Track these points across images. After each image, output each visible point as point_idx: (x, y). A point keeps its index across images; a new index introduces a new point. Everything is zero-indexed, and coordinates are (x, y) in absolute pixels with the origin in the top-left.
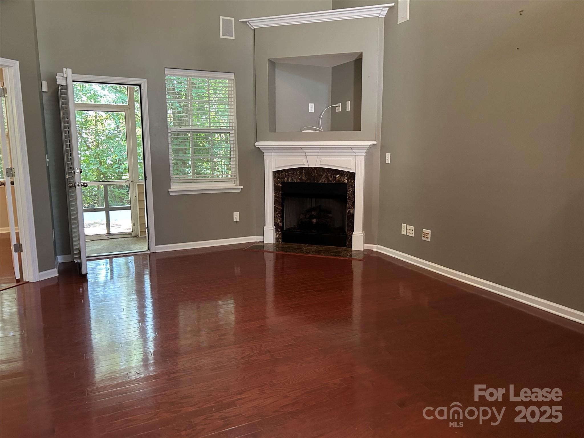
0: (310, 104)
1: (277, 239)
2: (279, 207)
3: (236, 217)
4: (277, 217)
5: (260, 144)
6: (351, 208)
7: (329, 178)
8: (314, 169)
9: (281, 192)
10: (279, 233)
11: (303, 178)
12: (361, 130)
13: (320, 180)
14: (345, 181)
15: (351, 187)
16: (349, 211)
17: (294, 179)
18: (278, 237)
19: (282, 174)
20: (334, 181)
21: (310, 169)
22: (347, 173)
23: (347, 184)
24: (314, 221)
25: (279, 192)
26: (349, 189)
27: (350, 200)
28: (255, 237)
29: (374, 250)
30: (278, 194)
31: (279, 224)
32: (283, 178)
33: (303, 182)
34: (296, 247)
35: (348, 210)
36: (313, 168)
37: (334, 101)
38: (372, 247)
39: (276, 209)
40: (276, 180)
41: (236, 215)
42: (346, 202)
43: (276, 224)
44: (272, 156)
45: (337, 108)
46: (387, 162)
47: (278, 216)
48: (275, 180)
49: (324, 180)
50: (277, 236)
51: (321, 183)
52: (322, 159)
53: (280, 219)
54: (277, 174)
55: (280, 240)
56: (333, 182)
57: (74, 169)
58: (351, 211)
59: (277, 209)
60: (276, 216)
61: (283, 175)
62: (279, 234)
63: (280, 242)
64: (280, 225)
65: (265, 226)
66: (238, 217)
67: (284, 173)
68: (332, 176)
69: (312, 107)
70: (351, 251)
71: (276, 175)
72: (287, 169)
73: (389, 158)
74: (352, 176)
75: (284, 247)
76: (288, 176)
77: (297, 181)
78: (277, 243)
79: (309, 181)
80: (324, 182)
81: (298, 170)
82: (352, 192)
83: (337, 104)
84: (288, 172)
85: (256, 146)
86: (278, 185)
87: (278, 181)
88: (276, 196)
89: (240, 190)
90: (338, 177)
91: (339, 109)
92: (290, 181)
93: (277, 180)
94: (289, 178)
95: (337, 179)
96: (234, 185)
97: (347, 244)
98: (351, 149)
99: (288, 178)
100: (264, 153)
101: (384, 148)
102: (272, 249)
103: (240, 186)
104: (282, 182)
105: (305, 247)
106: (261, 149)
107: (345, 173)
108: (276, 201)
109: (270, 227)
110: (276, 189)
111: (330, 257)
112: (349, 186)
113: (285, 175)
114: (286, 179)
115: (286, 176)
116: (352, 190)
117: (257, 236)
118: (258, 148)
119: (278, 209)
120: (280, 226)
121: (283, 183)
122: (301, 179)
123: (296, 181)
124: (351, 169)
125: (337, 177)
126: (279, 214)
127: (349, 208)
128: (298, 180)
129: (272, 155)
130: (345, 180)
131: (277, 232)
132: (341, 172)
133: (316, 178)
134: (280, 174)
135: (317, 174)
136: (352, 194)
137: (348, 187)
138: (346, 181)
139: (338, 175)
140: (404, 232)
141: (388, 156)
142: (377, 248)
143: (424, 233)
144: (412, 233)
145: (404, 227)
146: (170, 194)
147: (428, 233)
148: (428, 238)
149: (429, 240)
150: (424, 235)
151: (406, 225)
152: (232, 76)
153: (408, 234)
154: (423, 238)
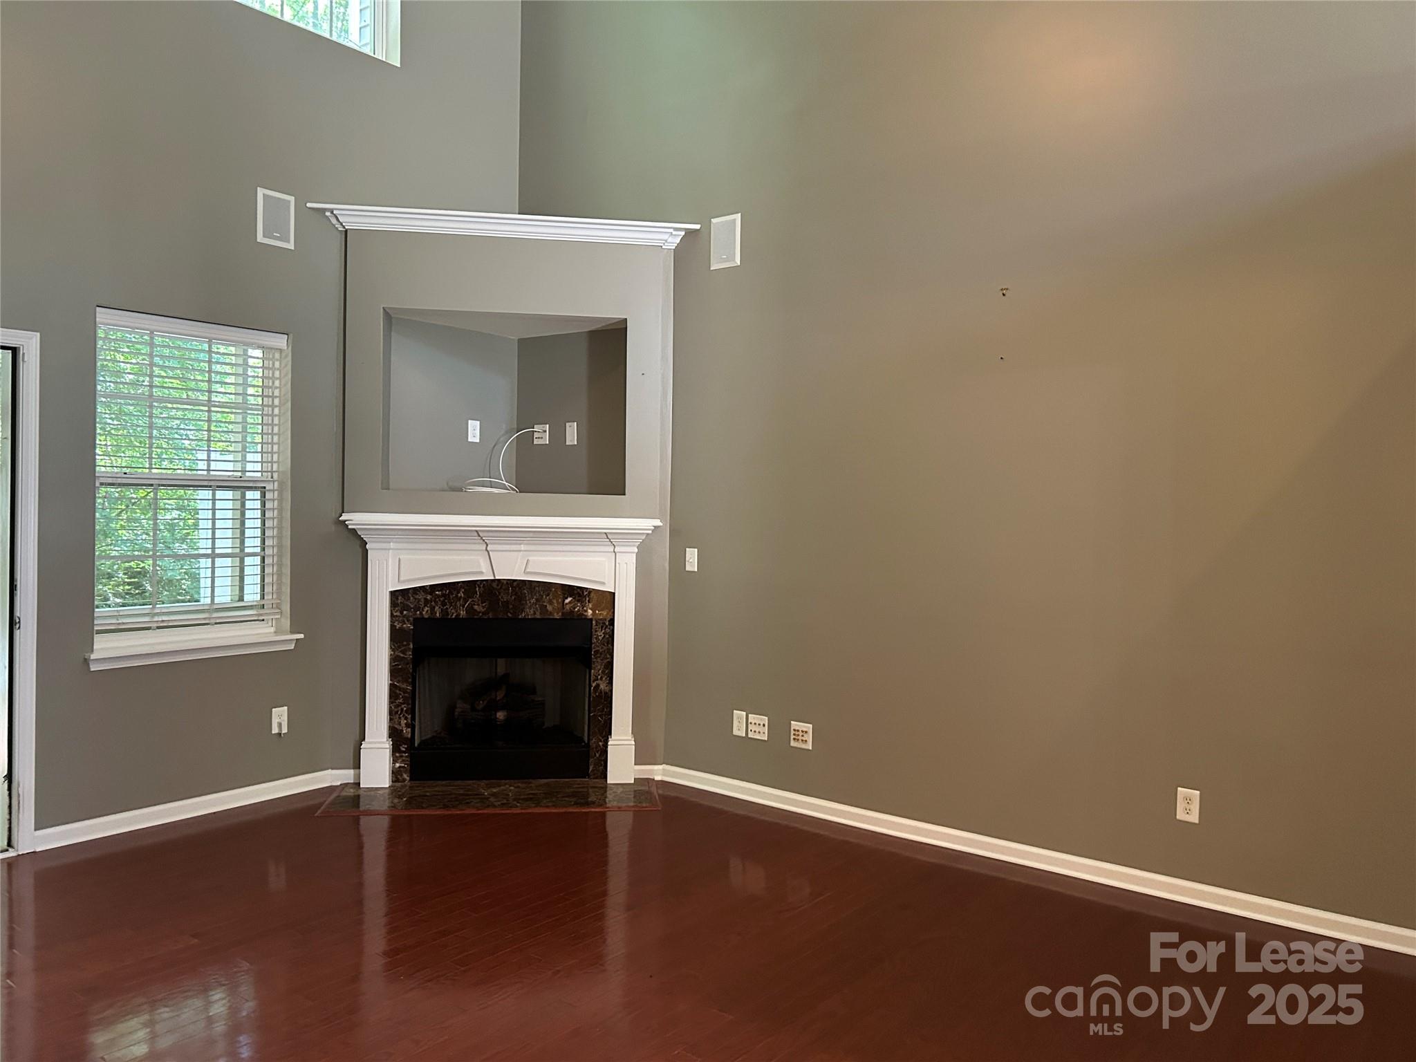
0: (469, 421)
1: (396, 774)
2: (404, 686)
4: (397, 712)
5: (355, 519)
6: (601, 678)
7: (546, 606)
8: (507, 583)
9: (411, 646)
10: (402, 756)
11: (476, 607)
12: (624, 494)
13: (523, 610)
14: (586, 614)
15: (602, 627)
16: (598, 686)
17: (449, 610)
18: (400, 767)
19: (417, 597)
20: (558, 614)
21: (494, 585)
22: (592, 595)
23: (591, 620)
24: (501, 715)
25: (406, 645)
26: (596, 631)
27: (599, 660)
28: (329, 771)
29: (658, 778)
30: (403, 652)
31: (403, 731)
32: (417, 608)
33: (476, 617)
34: (462, 792)
35: (594, 685)
36: (505, 582)
37: (525, 418)
38: (652, 770)
39: (395, 693)
40: (398, 614)
41: (280, 716)
42: (589, 665)
43: (394, 733)
44: (391, 551)
45: (536, 435)
46: (688, 568)
47: (402, 709)
48: (395, 614)
49: (532, 612)
50: (398, 765)
51: (524, 619)
52: (530, 558)
53: (406, 718)
54: (400, 598)
55: (405, 776)
56: (556, 616)
58: (603, 686)
59: (398, 691)
60: (396, 710)
61: (419, 600)
62: (403, 761)
63: (404, 780)
64: (406, 736)
65: (364, 739)
66: (284, 720)
67: (421, 596)
68: (555, 601)
69: (474, 431)
70: (605, 787)
71: (397, 599)
72: (430, 585)
73: (694, 560)
74: (609, 599)
75: (428, 794)
76: (433, 603)
77: (458, 615)
78: (399, 784)
79: (491, 615)
80: (533, 617)
81: (463, 588)
82: (603, 638)
83: (535, 426)
84: (434, 592)
85: (350, 527)
86: (405, 626)
87: (404, 616)
88: (398, 656)
89: (294, 645)
90: (570, 602)
91: (542, 438)
92: (438, 615)
93: (402, 613)
94: (437, 608)
95: (568, 607)
96: (272, 630)
97: (591, 770)
98: (608, 537)
99: (433, 608)
100: (367, 544)
101: (679, 536)
102: (383, 804)
103: (292, 632)
104: (414, 619)
105: (484, 789)
106: (359, 533)
107: (585, 593)
108: (396, 671)
109: (383, 743)
110: (396, 636)
112: (596, 625)
113: (426, 599)
114: (428, 611)
115: (426, 601)
116: (604, 633)
117: (332, 769)
118: (354, 529)
119: (400, 690)
120: (407, 738)
121: (418, 621)
122: (470, 610)
123: (455, 614)
124: (603, 583)
125: (567, 604)
126: (404, 704)
127: (597, 680)
128: (463, 613)
129: (389, 549)
130: (586, 611)
131: (397, 755)
132: (576, 592)
133: (511, 606)
134: (412, 598)
135: (513, 598)
136: (604, 645)
137: (594, 627)
138: (590, 612)
139: (569, 599)
140: (739, 730)
141: (692, 556)
142: (665, 773)
143: (794, 730)
144: (761, 732)
145: (740, 718)
146: (91, 666)
147: (805, 730)
148: (806, 741)
149: (809, 745)
150: (794, 735)
151: (745, 713)
152: (281, 342)
153: (751, 735)
154: (793, 744)
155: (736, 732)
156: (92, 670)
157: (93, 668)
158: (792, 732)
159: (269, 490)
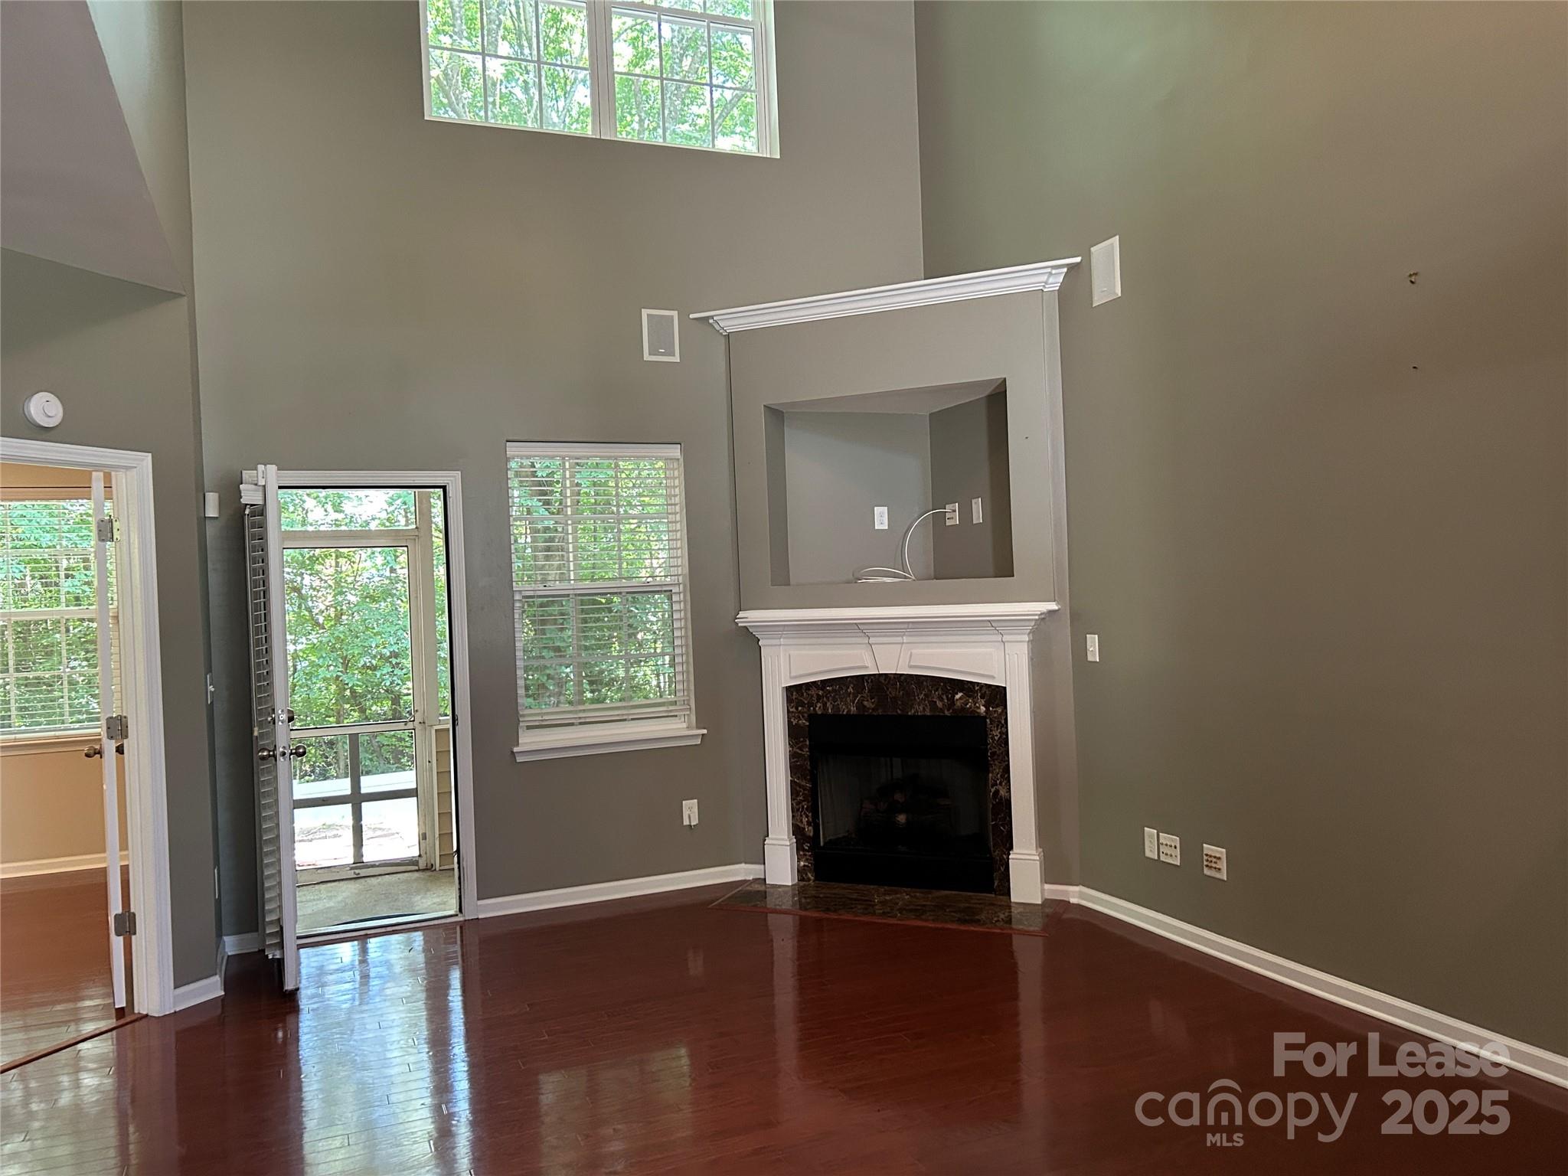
0: (876, 508)
1: (801, 872)
2: (803, 783)
3: (690, 811)
4: (798, 810)
5: (751, 617)
6: (1001, 784)
7: (936, 702)
8: (894, 678)
9: (808, 743)
10: (805, 855)
11: (865, 703)
12: (1013, 576)
13: (912, 707)
14: (978, 711)
15: (998, 726)
16: (997, 792)
17: (840, 706)
18: (804, 866)
19: (810, 692)
20: (948, 710)
21: (882, 679)
22: (984, 689)
23: (985, 718)
24: (902, 818)
25: (802, 741)
26: (991, 731)
27: (996, 762)
28: (743, 865)
29: (1073, 900)
30: (801, 749)
31: (805, 829)
32: (810, 704)
33: (866, 713)
34: (855, 896)
35: (993, 790)
36: (892, 676)
37: (939, 499)
38: (1066, 892)
39: (796, 789)
40: (794, 710)
41: (688, 808)
42: (985, 768)
43: (797, 831)
44: (781, 647)
45: (948, 516)
46: (1090, 658)
47: (803, 807)
48: (791, 710)
49: (922, 709)
50: (802, 863)
51: (914, 716)
52: (914, 651)
53: (807, 816)
54: (794, 693)
55: (810, 875)
56: (947, 713)
57: (274, 713)
58: (1002, 792)
59: (798, 789)
60: (797, 807)
61: (812, 696)
62: (807, 859)
63: (809, 880)
64: (808, 834)
65: (768, 836)
66: (694, 812)
67: (813, 692)
68: (944, 697)
69: (881, 518)
70: (1009, 905)
71: (792, 695)
72: (822, 681)
73: (1095, 648)
74: (997, 696)
75: (821, 896)
76: (825, 699)
77: (849, 711)
78: (802, 884)
79: (880, 712)
80: (922, 714)
81: (853, 683)
82: (999, 738)
83: (947, 506)
84: (825, 688)
85: (740, 625)
86: (800, 722)
87: (800, 712)
88: (795, 752)
89: (700, 740)
90: (960, 698)
91: (952, 518)
92: (830, 711)
93: (797, 709)
94: (828, 704)
95: (958, 704)
96: (685, 725)
97: (996, 884)
98: (991, 624)
99: (825, 704)
100: (759, 641)
101: (1080, 621)
102: (787, 903)
103: (698, 728)
104: (810, 715)
105: (879, 895)
106: (750, 630)
107: (977, 688)
108: (796, 767)
109: (783, 839)
110: (794, 733)
111: (949, 926)
112: (991, 724)
113: (818, 695)
114: (820, 707)
115: (819, 697)
116: (1000, 733)
117: (746, 863)
118: (745, 627)
119: (800, 787)
120: (810, 836)
121: (812, 717)
122: (860, 706)
123: (846, 711)
124: (993, 677)
125: (957, 700)
126: (804, 801)
127: (996, 785)
128: (853, 709)
129: (780, 645)
130: (979, 708)
131: (801, 853)
132: (966, 686)
133: (900, 703)
134: (805, 694)
135: (901, 693)
136: (1001, 746)
137: (989, 726)
138: (983, 709)
139: (960, 695)
140: (1151, 852)
141: (1093, 642)
142: (1082, 895)
143: (1207, 855)
144: (1174, 856)
145: (1151, 836)
146: (517, 758)
147: (1218, 855)
148: (1219, 869)
149: (1223, 875)
150: (1207, 860)
151: (1155, 831)
152: (675, 451)
153: (1163, 858)
154: (1206, 871)
155: (1148, 854)
156: (518, 761)
157: (519, 759)
158: (1205, 858)
159: (675, 593)
